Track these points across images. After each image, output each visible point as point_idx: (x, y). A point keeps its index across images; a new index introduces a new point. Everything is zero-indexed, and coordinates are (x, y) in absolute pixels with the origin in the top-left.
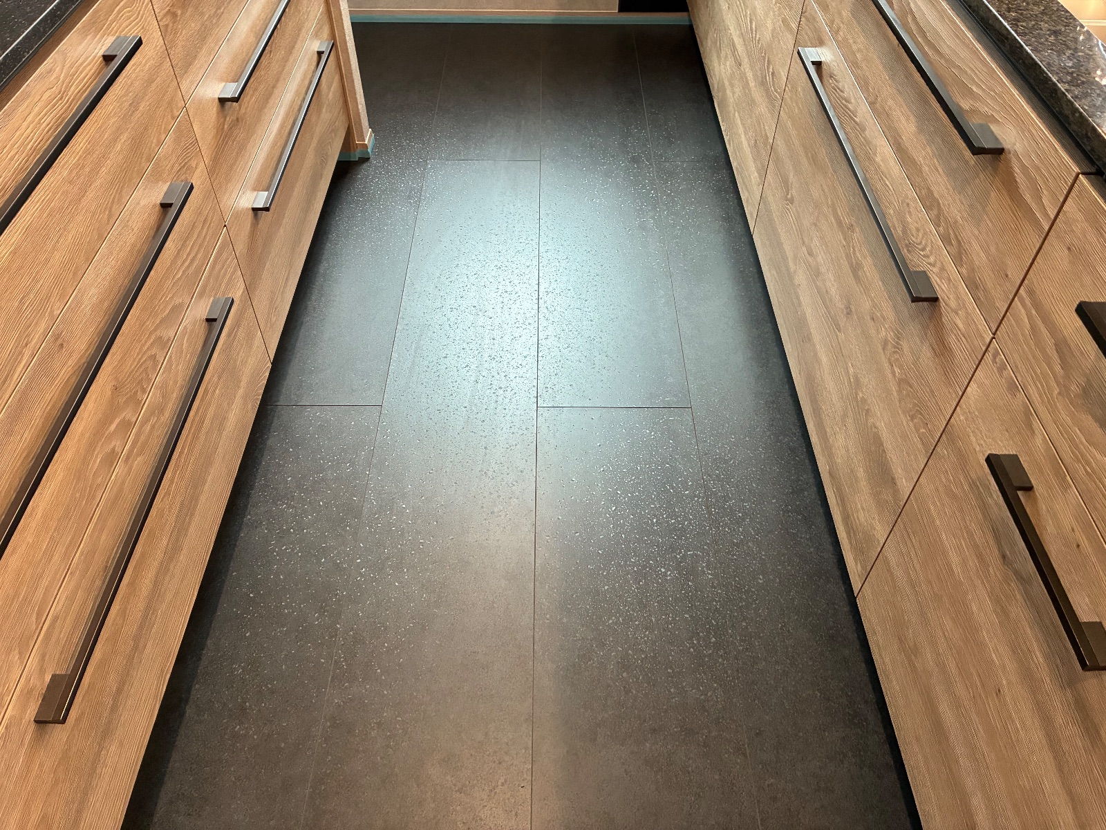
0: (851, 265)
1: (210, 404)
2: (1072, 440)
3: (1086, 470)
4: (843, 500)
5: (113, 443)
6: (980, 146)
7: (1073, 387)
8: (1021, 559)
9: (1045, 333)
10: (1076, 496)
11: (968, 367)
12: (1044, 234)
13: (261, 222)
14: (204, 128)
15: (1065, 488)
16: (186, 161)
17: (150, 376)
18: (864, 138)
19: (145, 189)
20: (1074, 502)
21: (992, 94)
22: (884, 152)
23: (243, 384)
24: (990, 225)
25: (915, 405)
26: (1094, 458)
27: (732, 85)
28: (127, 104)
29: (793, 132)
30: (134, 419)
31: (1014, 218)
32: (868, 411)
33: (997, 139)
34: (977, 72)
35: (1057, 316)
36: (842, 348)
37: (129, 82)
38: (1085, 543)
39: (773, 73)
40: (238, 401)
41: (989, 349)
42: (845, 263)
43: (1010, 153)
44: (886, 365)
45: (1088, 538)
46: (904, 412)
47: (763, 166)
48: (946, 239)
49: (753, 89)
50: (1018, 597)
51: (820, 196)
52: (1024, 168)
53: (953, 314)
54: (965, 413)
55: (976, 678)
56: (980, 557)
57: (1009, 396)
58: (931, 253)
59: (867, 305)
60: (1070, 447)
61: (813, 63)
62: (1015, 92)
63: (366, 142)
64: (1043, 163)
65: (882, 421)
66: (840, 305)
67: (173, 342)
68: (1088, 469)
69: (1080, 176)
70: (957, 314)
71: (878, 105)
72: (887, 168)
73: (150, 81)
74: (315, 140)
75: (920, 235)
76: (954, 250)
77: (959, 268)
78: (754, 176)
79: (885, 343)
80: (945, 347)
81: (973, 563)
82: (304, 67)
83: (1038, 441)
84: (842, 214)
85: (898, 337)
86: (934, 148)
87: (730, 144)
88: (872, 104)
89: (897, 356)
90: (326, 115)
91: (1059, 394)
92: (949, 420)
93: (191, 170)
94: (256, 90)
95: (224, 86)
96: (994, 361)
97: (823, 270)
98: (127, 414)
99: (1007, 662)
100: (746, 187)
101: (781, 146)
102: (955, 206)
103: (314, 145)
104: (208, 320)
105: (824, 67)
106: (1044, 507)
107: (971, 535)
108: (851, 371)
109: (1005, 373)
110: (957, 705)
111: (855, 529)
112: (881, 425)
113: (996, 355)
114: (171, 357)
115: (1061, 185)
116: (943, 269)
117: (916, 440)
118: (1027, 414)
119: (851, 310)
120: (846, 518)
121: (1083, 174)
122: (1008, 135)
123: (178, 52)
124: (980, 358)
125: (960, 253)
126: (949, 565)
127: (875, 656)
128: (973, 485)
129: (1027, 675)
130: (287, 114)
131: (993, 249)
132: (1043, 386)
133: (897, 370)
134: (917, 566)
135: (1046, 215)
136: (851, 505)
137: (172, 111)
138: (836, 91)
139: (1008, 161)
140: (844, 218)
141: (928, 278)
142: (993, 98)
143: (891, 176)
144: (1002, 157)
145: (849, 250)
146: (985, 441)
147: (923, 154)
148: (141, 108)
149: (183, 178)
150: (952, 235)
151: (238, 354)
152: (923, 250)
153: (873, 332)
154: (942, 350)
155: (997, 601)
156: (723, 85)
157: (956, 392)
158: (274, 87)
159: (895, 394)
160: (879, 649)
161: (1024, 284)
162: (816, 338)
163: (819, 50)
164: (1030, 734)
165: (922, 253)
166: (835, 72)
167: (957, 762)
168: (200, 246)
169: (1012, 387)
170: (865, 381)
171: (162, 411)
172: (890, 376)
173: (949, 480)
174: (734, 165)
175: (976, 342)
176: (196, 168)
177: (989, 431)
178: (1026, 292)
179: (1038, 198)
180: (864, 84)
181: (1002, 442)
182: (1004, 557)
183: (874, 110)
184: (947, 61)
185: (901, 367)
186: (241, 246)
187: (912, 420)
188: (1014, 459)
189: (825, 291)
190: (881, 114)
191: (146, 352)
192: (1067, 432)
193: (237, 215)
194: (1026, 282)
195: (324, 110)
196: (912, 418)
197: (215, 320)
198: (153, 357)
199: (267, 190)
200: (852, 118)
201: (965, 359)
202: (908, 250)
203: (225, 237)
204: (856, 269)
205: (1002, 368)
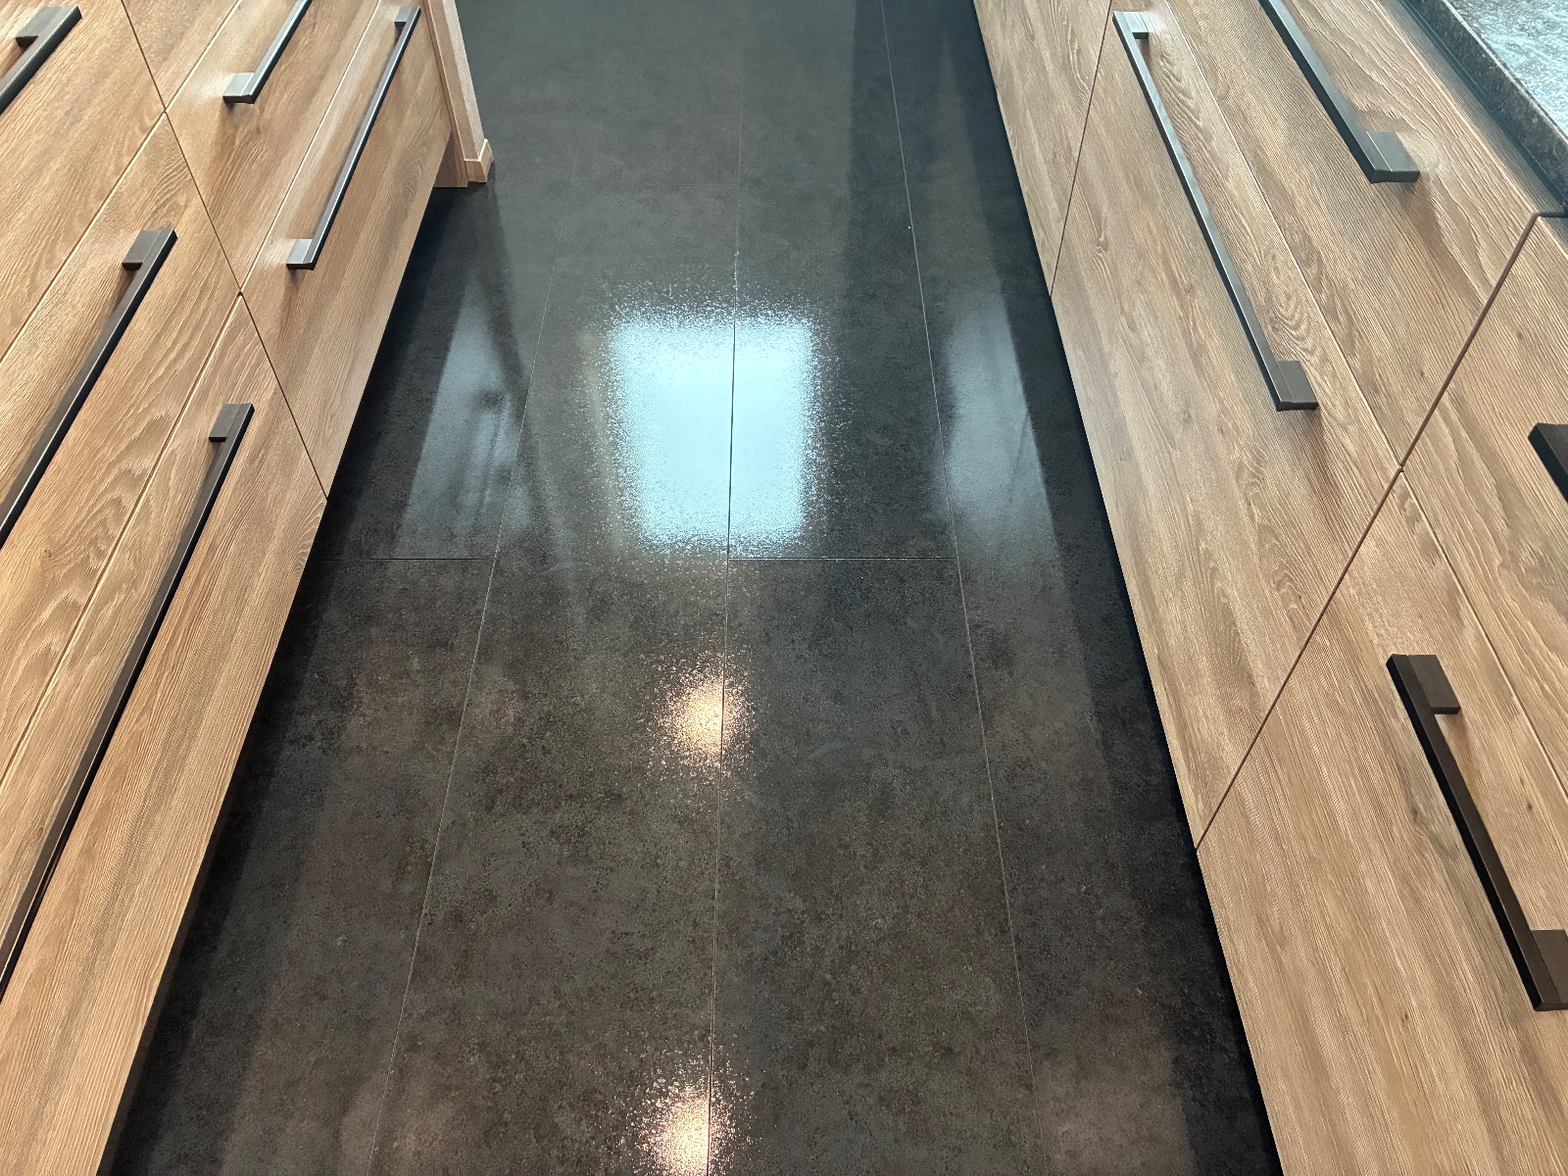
0: (1190, 346)
1: (219, 566)
2: (1522, 641)
3: (1543, 688)
4: (1177, 699)
5: (46, 642)
6: (1384, 169)
7: (1525, 555)
8: (1441, 820)
9: (1480, 465)
10: (1527, 726)
11: (1361, 514)
12: (1481, 311)
13: (303, 288)
14: (197, 145)
15: (1509, 713)
16: (168, 196)
17: (110, 532)
18: (1209, 152)
19: (93, 243)
20: (1524, 739)
21: (1402, 84)
22: (1240, 176)
23: (279, 531)
24: (1397, 292)
25: (1282, 567)
26: (1557, 671)
27: (1021, 69)
28: (60, 113)
29: (1109, 143)
30: (84, 601)
31: (1435, 283)
32: (1214, 570)
33: (1408, 157)
34: (1380, 52)
35: (1500, 442)
36: (1177, 471)
37: (64, 78)
38: (1539, 802)
39: (1079, 51)
40: (270, 558)
41: (1394, 488)
42: (1180, 341)
43: (1429, 180)
44: (1241, 503)
45: (1544, 795)
46: (1265, 576)
47: (1065, 193)
48: (1330, 312)
49: (1051, 75)
50: (1437, 876)
51: (1146, 240)
52: (1451, 205)
53: (1339, 430)
54: (1358, 584)
55: (1370, 990)
56: (1379, 808)
57: (1425, 564)
58: (1308, 333)
59: (1212, 410)
60: (1519, 651)
61: (1137, 36)
62: (1438, 84)
63: (479, 160)
64: (1481, 198)
65: (1233, 587)
66: (1174, 407)
67: (150, 476)
68: (1547, 687)
69: (1539, 218)
70: (1345, 429)
71: (1230, 102)
72: (1244, 200)
73: (102, 75)
74: (394, 160)
75: (1292, 305)
76: (1342, 332)
77: (1349, 358)
78: (1053, 208)
79: (1240, 469)
80: (1327, 481)
81: (1367, 815)
82: (373, 47)
83: (1469, 635)
84: (1177, 268)
85: (1259, 459)
86: (1313, 170)
87: (1019, 160)
88: (1222, 99)
89: (1256, 490)
90: (411, 120)
91: (1502, 565)
92: (1334, 593)
93: (179, 211)
94: (289, 83)
95: (234, 77)
96: (1402, 507)
97: (1150, 351)
98: (73, 592)
99: (1418, 973)
100: (1042, 224)
101: (1090, 162)
102: (1344, 262)
103: (391, 166)
104: (212, 440)
105: (1153, 42)
106: (1477, 741)
107: (1363, 770)
108: (1190, 508)
109: (1418, 528)
110: (1343, 1027)
111: (1195, 746)
112: (1233, 593)
113: (1404, 496)
114: (147, 500)
115: (1508, 233)
116: (1325, 359)
117: (1285, 620)
118: (1452, 593)
119: (1189, 416)
120: (1182, 728)
121: (1544, 215)
122: (1424, 151)
123: (151, 29)
124: (1379, 500)
125: (1350, 336)
126: (1331, 814)
127: (1224, 941)
128: (1368, 696)
129: (1449, 996)
130: (345, 121)
131: (1401, 331)
132: (1476, 551)
133: (1256, 511)
134: (1286, 813)
135: (1485, 281)
136: (1189, 710)
137: (142, 121)
138: (1169, 78)
139: (1425, 194)
140: (1179, 274)
141: (1303, 373)
142: (1404, 92)
143: (1248, 211)
144: (1417, 185)
145: (1188, 324)
146: (1387, 630)
147: (1296, 179)
148: (86, 117)
149: (163, 223)
150: (1339, 307)
151: (268, 488)
152: (1296, 327)
153: (1222, 451)
154: (1324, 484)
155: (1404, 880)
156: (1010, 68)
157: (1344, 553)
158: (322, 78)
159: (1253, 546)
160: (1229, 929)
161: (1448, 389)
162: (1140, 455)
163: (1146, 15)
164: (1455, 1088)
165: (1294, 333)
166: (1168, 50)
167: (1343, 1114)
168: (197, 327)
169: (1429, 550)
170: (1209, 524)
171: (135, 584)
172: (1246, 519)
173: (1332, 685)
174: (1025, 189)
175: (1374, 477)
176: (186, 206)
177: (1393, 615)
178: (1452, 401)
179: (1472, 252)
180: (1210, 69)
181: (1413, 634)
182: (1415, 812)
183: (1226, 110)
184: (1333, 32)
185: (1262, 507)
186: (268, 326)
187: (1279, 590)
188: (1431, 662)
189: (1152, 385)
190: (1237, 116)
191: (102, 494)
192: (1513, 625)
193: (262, 276)
194: (1452, 385)
195: (409, 112)
196: (1279, 585)
197: (223, 440)
198: (118, 502)
199: (312, 236)
200: (1192, 121)
201: (1358, 502)
202: (1273, 328)
203: (240, 313)
204: (1197, 353)
205: (1413, 520)
